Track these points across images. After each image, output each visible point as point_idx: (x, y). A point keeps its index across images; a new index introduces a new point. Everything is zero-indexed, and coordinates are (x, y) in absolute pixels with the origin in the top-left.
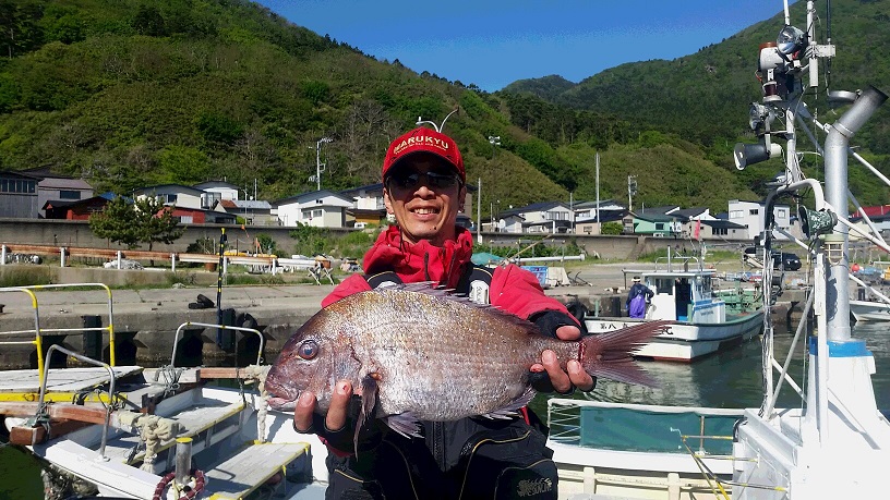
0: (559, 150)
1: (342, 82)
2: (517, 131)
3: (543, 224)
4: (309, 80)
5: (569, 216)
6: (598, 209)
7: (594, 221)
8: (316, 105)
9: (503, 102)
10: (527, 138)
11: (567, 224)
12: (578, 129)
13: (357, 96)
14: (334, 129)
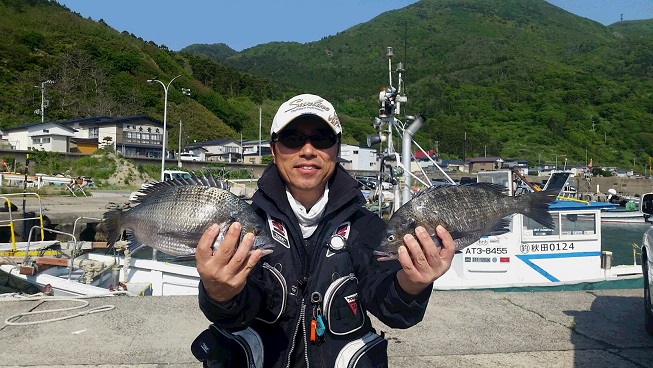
0: (229, 100)
1: (56, 33)
2: (199, 84)
3: (221, 155)
4: (25, 30)
5: (239, 150)
6: (260, 145)
7: (257, 154)
8: (33, 50)
9: (186, 61)
10: (206, 90)
11: (238, 156)
12: (243, 87)
13: (68, 46)
14: (49, 71)
